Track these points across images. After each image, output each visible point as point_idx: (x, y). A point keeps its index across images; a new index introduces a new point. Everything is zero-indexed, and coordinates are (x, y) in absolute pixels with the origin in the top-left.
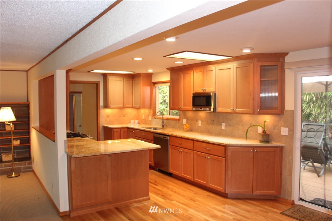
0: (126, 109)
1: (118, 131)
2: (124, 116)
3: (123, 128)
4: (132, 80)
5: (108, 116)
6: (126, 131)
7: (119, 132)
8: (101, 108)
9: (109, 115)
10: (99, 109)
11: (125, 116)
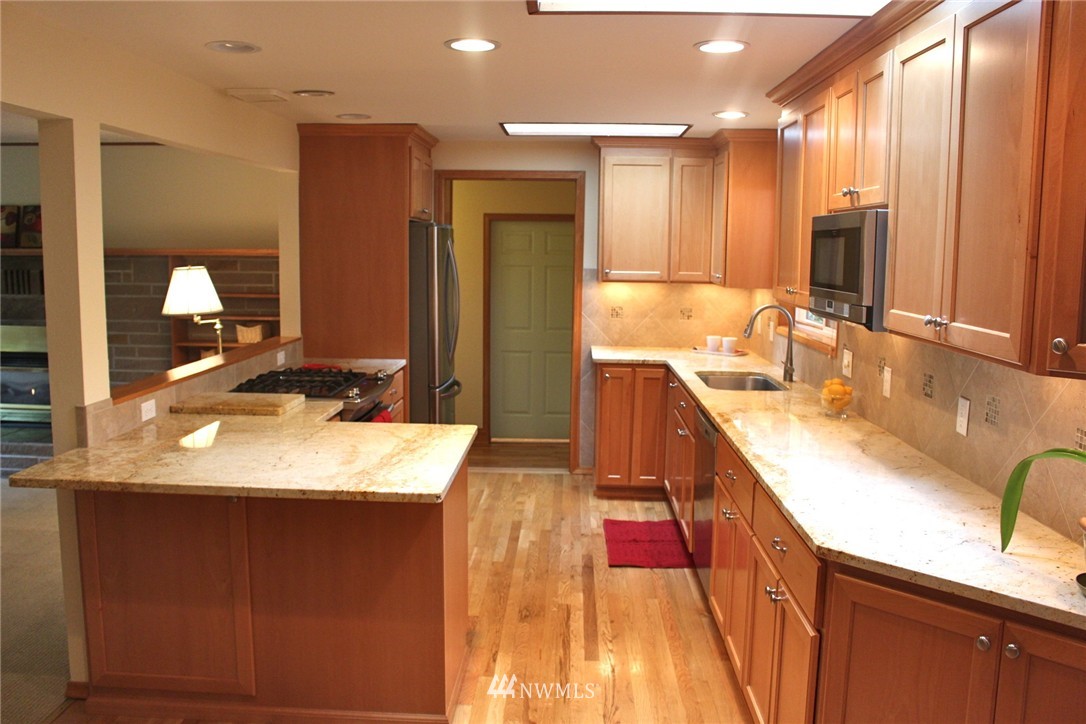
0: (695, 286)
1: (622, 378)
2: (687, 314)
3: (644, 365)
4: (711, 160)
5: (615, 313)
6: (658, 379)
7: (628, 380)
8: (586, 276)
9: (621, 308)
10: (581, 281)
11: (689, 317)
